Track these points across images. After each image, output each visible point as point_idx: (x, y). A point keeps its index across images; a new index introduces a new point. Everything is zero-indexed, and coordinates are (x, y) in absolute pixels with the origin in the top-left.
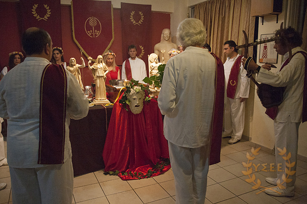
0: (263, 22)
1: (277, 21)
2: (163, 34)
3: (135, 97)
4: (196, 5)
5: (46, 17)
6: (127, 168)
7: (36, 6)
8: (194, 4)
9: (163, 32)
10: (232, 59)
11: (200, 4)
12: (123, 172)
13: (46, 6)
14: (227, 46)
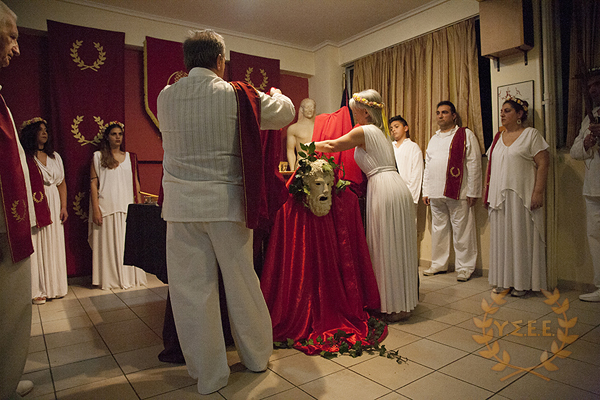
0: (498, 67)
1: (526, 60)
2: (303, 107)
3: (319, 179)
4: (357, 60)
5: (96, 65)
6: (310, 330)
7: (79, 43)
8: (353, 59)
9: (302, 104)
10: (449, 133)
11: (364, 59)
12: (304, 340)
13: (97, 45)
14: (442, 108)
